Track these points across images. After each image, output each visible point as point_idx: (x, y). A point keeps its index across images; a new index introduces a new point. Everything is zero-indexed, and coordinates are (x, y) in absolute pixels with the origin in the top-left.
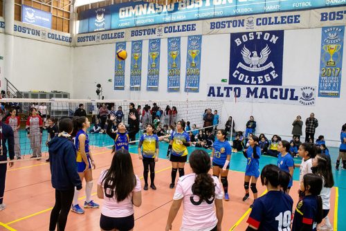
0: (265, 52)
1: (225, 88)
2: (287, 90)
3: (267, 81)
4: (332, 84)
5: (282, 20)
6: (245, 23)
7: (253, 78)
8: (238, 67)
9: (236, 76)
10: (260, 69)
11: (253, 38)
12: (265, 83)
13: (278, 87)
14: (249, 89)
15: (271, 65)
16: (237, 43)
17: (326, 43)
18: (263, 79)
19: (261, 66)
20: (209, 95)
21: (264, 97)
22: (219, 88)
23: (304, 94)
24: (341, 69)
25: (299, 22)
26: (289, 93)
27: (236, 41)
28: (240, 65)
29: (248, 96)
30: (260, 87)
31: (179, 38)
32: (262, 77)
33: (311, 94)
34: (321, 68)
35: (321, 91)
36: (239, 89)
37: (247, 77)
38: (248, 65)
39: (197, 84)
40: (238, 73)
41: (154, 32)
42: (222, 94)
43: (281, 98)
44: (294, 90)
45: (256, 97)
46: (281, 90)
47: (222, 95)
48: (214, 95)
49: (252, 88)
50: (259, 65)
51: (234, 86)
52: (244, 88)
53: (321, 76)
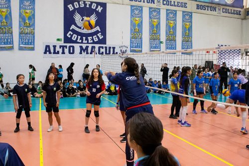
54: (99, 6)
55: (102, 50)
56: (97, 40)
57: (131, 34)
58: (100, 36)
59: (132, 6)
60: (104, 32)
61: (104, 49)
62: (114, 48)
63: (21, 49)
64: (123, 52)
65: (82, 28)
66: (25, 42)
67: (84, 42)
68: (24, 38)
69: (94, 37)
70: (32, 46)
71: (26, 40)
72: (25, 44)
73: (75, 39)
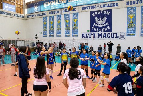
0: (105, 19)
1: (89, 34)
2: (114, 34)
4: (132, 31)
5: (111, 5)
6: (96, 7)
7: (100, 29)
9: (93, 29)
10: (103, 26)
11: (99, 13)
12: (105, 31)
13: (110, 33)
14: (98, 34)
15: (107, 24)
16: (93, 15)
17: (129, 14)
18: (104, 30)
19: (103, 24)
20: (82, 37)
21: (105, 37)
22: (86, 34)
23: (121, 35)
24: (135, 24)
25: (118, 6)
26: (115, 35)
27: (92, 14)
28: (94, 24)
29: (98, 37)
30: (103, 33)
31: (69, 14)
32: (103, 29)
33: (124, 35)
34: (127, 24)
35: (128, 34)
36: (95, 34)
37: (97, 29)
38: (98, 24)
39: (77, 33)
40: (94, 28)
41: (58, 12)
42: (88, 37)
43: (112, 37)
44: (117, 34)
45: (101, 37)
46: (112, 34)
48: (84, 37)
49: (100, 33)
50: (102, 24)
51: (92, 33)
52: (96, 34)
53: (127, 27)
54: (108, 12)
56: (107, 30)
57: (128, 25)
58: (108, 28)
59: (128, 8)
60: (110, 25)
61: (111, 34)
62: (116, 34)
66: (75, 33)
67: (100, 31)
69: (105, 28)
73: (95, 30)
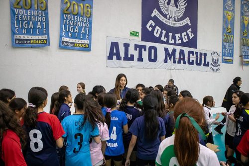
0: (182, 3)
1: (136, 47)
3: (185, 41)
7: (171, 34)
8: (153, 15)
9: (150, 29)
10: (178, 24)
12: (183, 44)
13: (194, 50)
15: (187, 21)
18: (181, 38)
20: (110, 57)
22: (127, 46)
23: (213, 59)
26: (203, 58)
28: (155, 13)
32: (179, 35)
35: (224, 57)
37: (164, 32)
38: (165, 16)
39: (88, 34)
40: (154, 24)
42: (132, 56)
43: (197, 64)
47: (132, 58)
48: (119, 58)
53: (223, 42)
55: (193, 58)
56: (187, 40)
57: (223, 35)
58: (190, 34)
61: (195, 55)
62: (205, 55)
63: (63, 46)
64: (215, 62)
65: (168, 16)
66: (73, 33)
67: (170, 41)
68: (71, 23)
69: (183, 35)
70: (87, 42)
71: (74, 28)
72: (72, 37)
73: (158, 35)
